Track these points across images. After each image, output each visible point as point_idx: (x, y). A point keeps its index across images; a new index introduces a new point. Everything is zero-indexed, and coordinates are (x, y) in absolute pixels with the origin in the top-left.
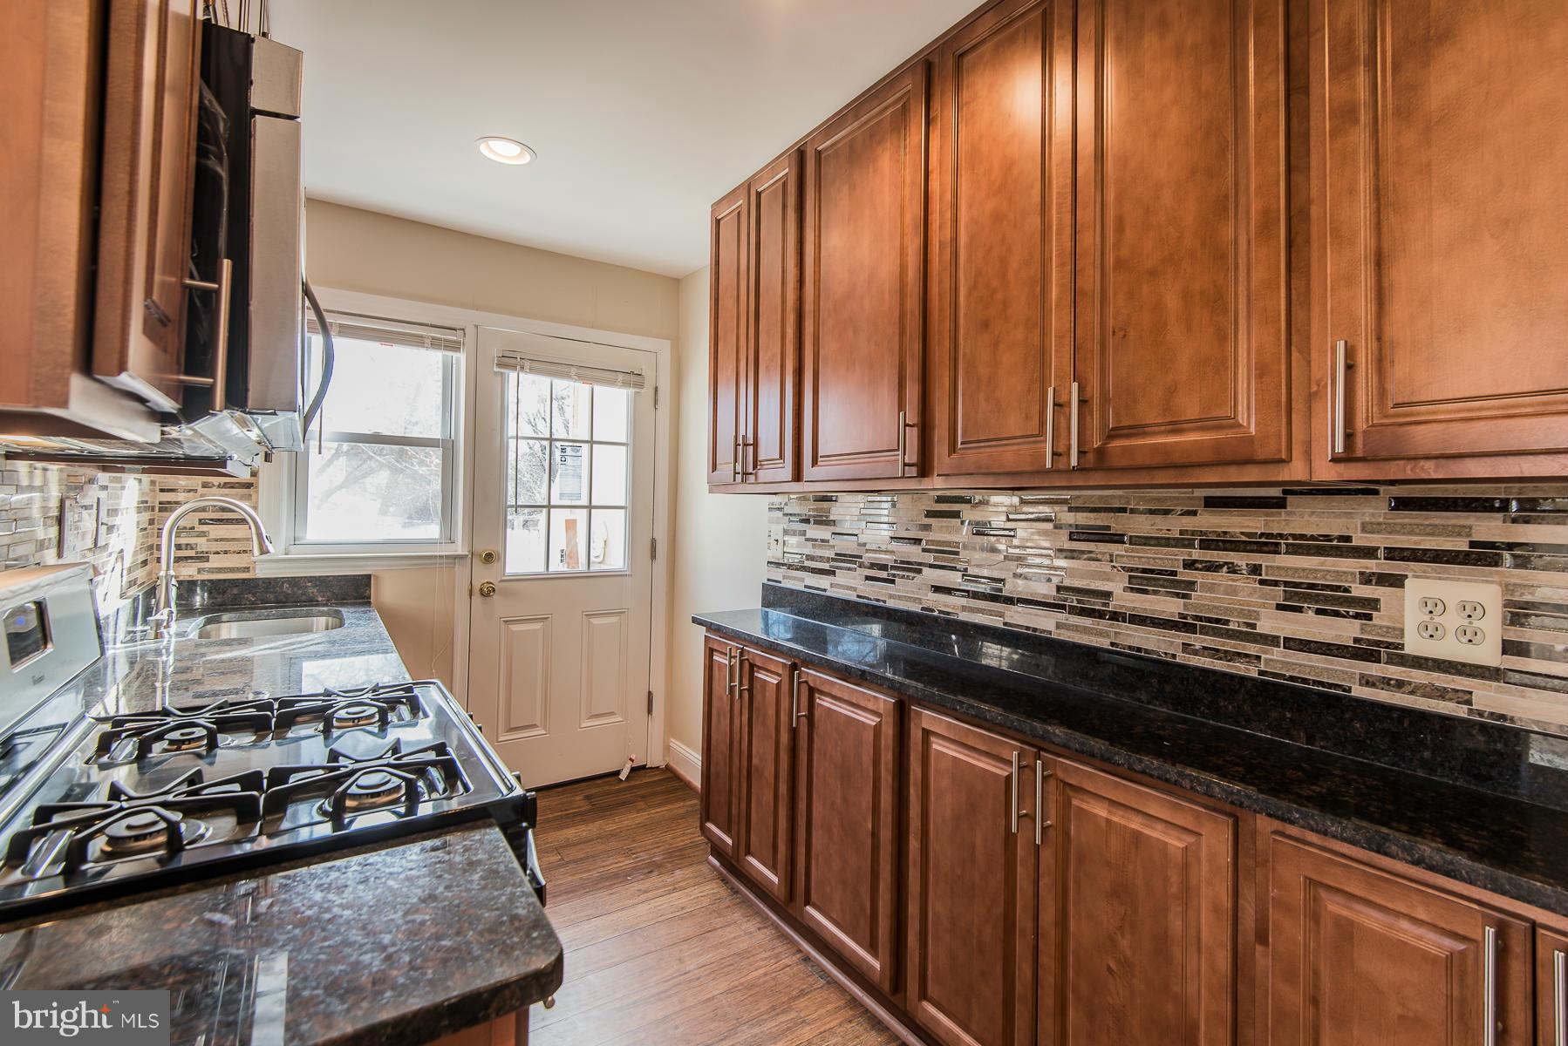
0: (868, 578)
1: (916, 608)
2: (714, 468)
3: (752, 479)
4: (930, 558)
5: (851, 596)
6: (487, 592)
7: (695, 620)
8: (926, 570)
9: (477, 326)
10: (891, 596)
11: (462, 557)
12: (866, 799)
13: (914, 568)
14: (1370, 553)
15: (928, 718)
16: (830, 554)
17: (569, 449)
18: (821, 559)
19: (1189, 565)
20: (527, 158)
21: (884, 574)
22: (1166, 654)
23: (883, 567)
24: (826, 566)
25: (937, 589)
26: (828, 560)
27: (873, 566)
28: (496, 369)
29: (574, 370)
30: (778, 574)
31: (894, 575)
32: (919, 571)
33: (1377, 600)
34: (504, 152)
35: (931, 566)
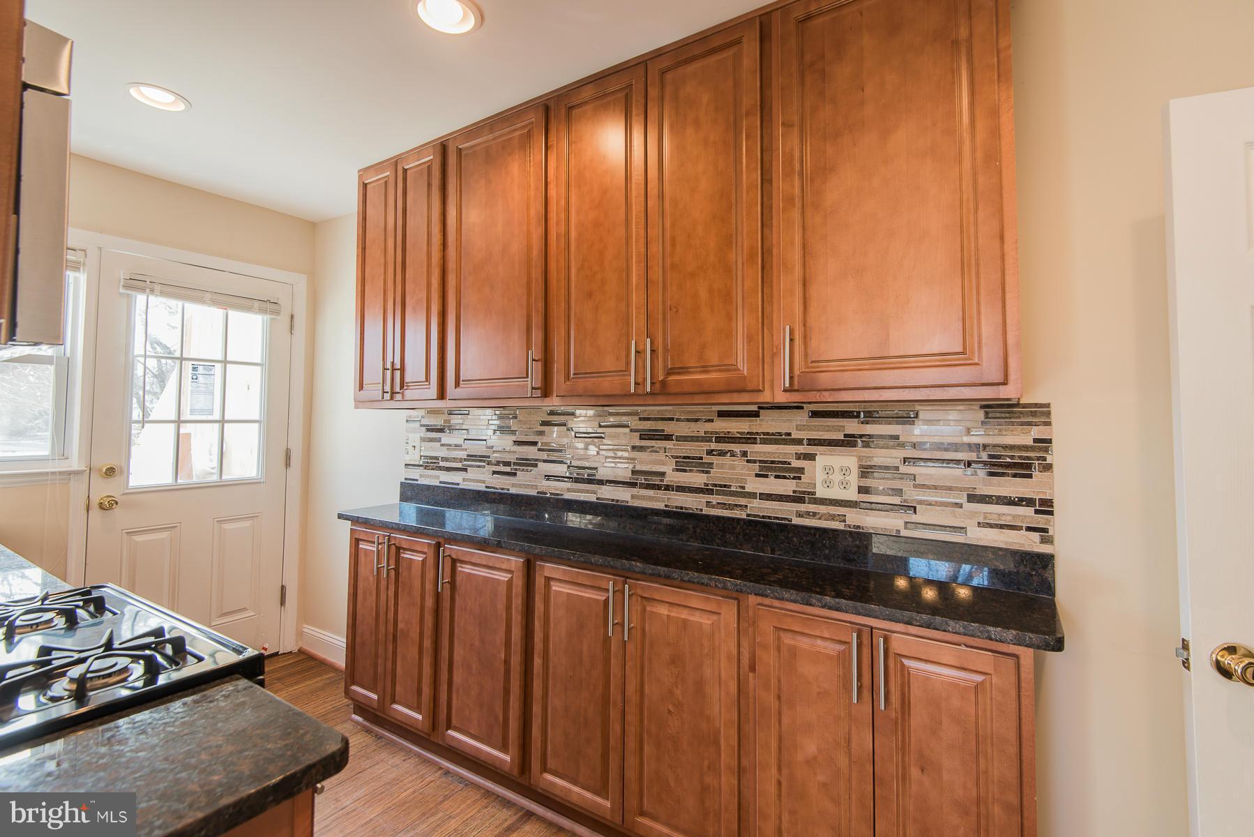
0: (494, 473)
1: (533, 493)
2: (361, 387)
3: (398, 397)
4: (544, 456)
5: (481, 487)
6: (108, 506)
7: (340, 516)
8: (540, 465)
9: (100, 249)
10: (513, 485)
11: (77, 473)
12: (500, 637)
13: (533, 464)
14: (799, 442)
15: (549, 569)
16: (463, 454)
17: (201, 370)
18: (455, 460)
19: (710, 452)
20: (181, 107)
21: (508, 469)
22: (697, 509)
23: (507, 464)
24: (459, 465)
25: (548, 477)
26: (461, 460)
27: (498, 463)
28: (122, 290)
29: (208, 296)
30: (415, 474)
31: (516, 469)
32: (536, 466)
33: (803, 468)
34: (157, 98)
35: (545, 461)
